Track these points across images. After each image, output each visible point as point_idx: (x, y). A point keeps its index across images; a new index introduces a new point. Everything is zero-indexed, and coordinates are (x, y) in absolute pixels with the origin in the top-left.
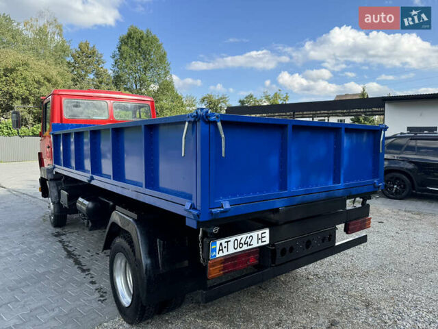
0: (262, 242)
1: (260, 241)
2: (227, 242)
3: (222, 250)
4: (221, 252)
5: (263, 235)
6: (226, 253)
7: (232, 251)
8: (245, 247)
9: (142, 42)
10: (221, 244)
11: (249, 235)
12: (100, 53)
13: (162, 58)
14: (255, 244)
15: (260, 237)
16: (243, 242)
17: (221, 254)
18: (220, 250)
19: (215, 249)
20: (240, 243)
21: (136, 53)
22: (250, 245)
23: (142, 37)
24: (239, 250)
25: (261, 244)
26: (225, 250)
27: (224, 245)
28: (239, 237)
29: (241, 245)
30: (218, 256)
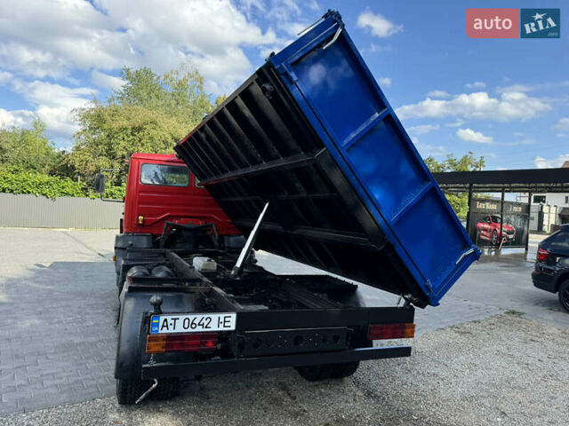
0: (224, 326)
1: (221, 325)
2: (175, 319)
3: (167, 326)
4: (165, 328)
5: (227, 319)
6: (171, 330)
7: (180, 329)
8: (199, 329)
10: (166, 320)
11: (206, 316)
14: (214, 327)
15: (222, 320)
16: (197, 322)
17: (165, 331)
18: (163, 326)
19: (157, 325)
20: (192, 323)
22: (206, 327)
24: (190, 330)
25: (221, 328)
26: (171, 328)
27: (170, 321)
28: (191, 317)
29: (194, 326)
30: (160, 332)
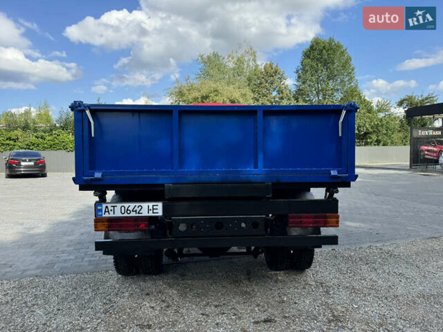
0: (153, 213)
1: (151, 212)
2: (114, 207)
3: (108, 211)
4: (107, 213)
5: (155, 207)
6: (112, 215)
7: (118, 214)
8: (133, 214)
9: (324, 51)
10: (107, 207)
11: (138, 204)
12: (282, 70)
13: (346, 64)
14: (145, 213)
15: (151, 208)
16: (131, 209)
17: (107, 215)
18: (105, 211)
20: (127, 210)
21: (317, 64)
22: (139, 213)
23: (324, 48)
24: (126, 215)
25: (151, 214)
26: (111, 213)
27: (110, 208)
28: (126, 205)
29: (129, 212)
30: (104, 216)
